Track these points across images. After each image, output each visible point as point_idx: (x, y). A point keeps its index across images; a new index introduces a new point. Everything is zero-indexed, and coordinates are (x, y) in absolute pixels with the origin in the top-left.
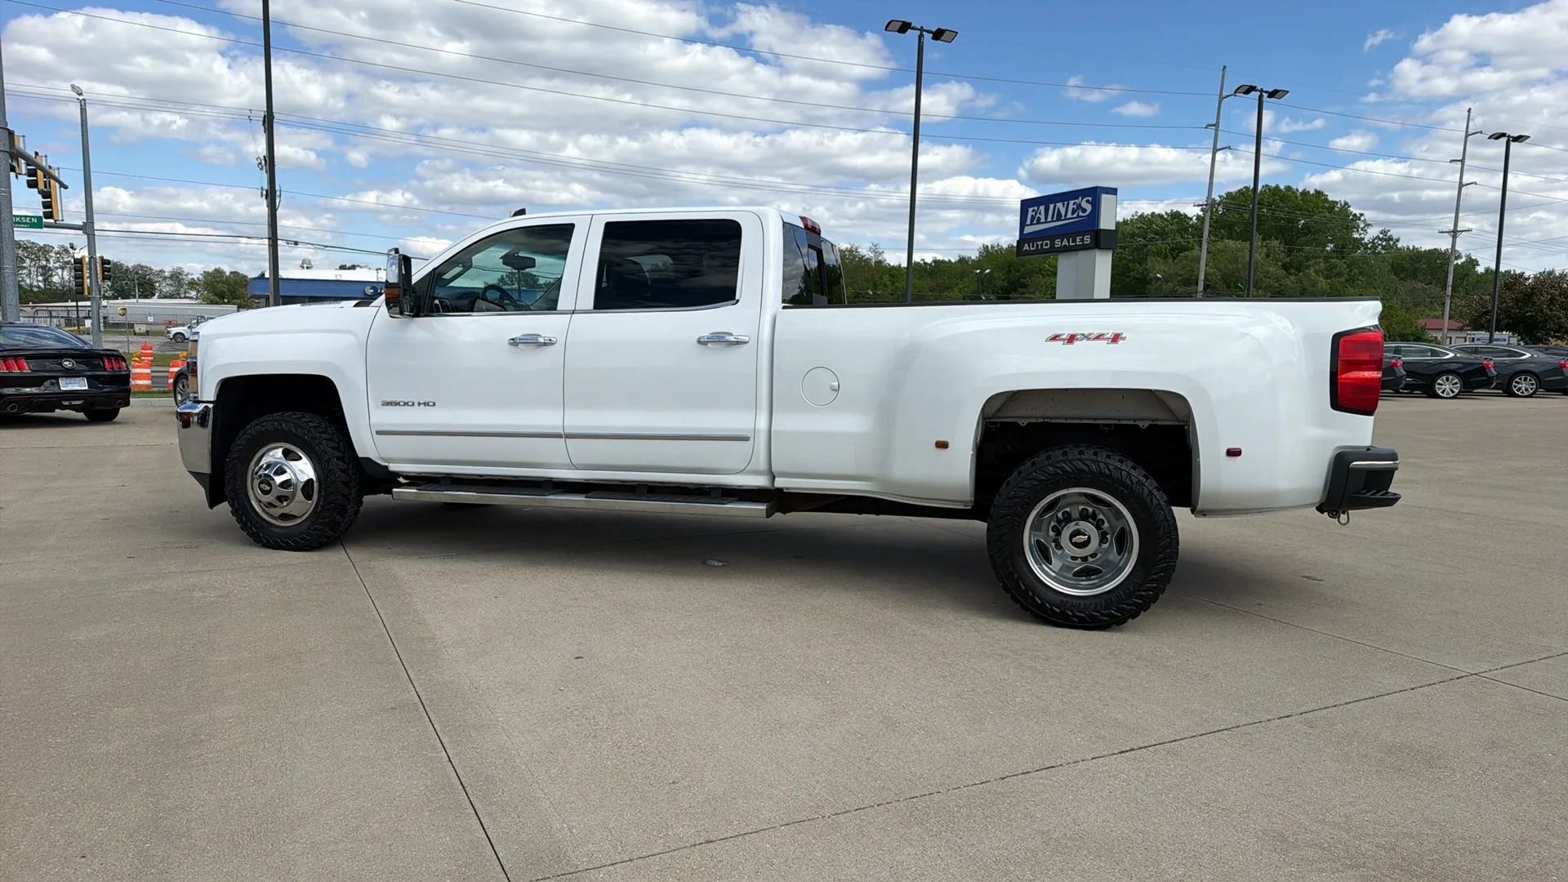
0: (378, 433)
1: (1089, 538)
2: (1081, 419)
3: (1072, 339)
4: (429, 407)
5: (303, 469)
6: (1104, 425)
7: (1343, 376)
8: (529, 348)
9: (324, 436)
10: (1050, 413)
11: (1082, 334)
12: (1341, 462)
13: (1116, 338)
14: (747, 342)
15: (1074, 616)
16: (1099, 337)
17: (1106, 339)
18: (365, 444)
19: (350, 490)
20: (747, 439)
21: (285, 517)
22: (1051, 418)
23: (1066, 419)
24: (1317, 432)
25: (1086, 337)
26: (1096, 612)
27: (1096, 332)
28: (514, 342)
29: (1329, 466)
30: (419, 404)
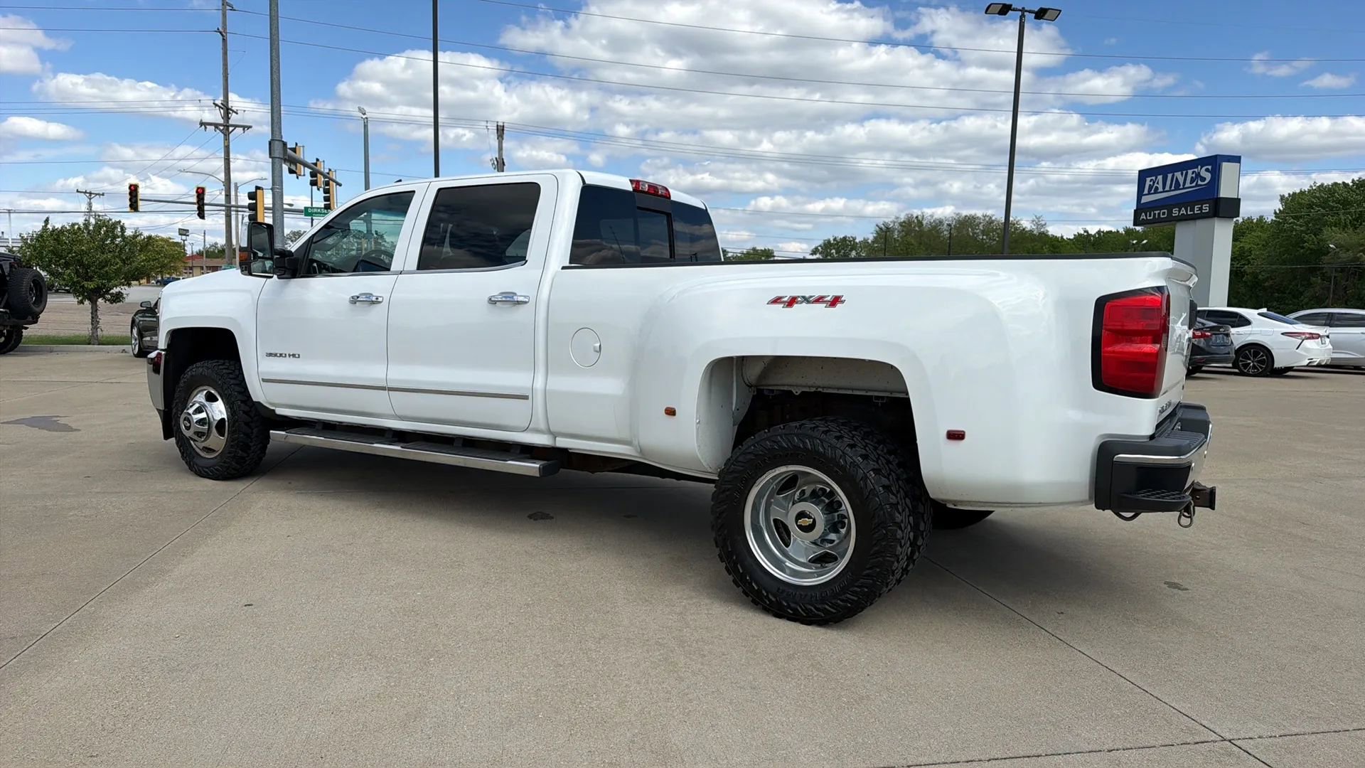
0: (264, 380)
1: (814, 520)
2: (853, 390)
3: (792, 302)
4: (294, 359)
5: (219, 410)
6: (877, 398)
7: (1110, 349)
8: (366, 305)
10: (819, 383)
11: (803, 297)
12: (1106, 452)
13: (836, 301)
14: (526, 302)
15: (789, 607)
16: (819, 300)
17: (823, 302)
20: (526, 398)
21: (207, 449)
22: (823, 388)
23: (838, 389)
24: (1074, 415)
25: (806, 300)
26: (812, 606)
27: (817, 295)
28: (354, 300)
29: (1093, 457)
30: (290, 355)
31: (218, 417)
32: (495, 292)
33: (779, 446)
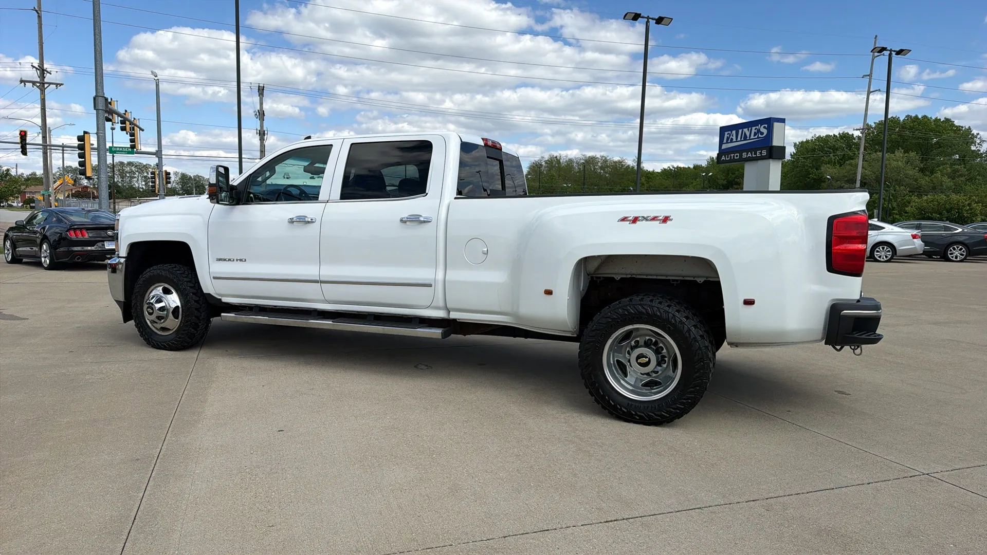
0: (214, 278)
1: (650, 360)
2: (657, 276)
3: (635, 220)
4: (242, 262)
5: (174, 300)
6: (674, 280)
7: (837, 247)
8: (301, 224)
9: (185, 279)
10: (634, 272)
11: (643, 217)
12: (835, 310)
13: (666, 219)
14: (430, 222)
15: (636, 414)
16: (654, 219)
17: (657, 220)
18: (208, 286)
19: (201, 313)
20: (430, 286)
21: (163, 329)
22: (636, 275)
23: (647, 275)
24: (816, 288)
25: (645, 219)
26: (652, 413)
27: (653, 215)
28: (291, 221)
29: (827, 313)
30: (237, 260)
31: (173, 306)
32: (405, 215)
33: (628, 312)
